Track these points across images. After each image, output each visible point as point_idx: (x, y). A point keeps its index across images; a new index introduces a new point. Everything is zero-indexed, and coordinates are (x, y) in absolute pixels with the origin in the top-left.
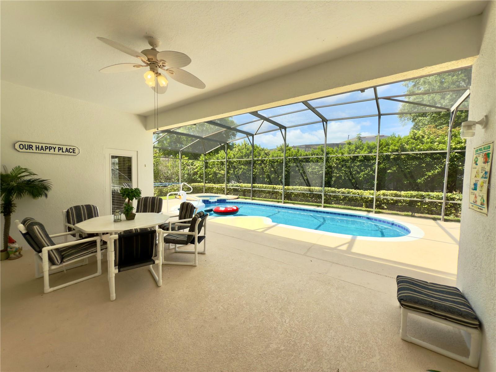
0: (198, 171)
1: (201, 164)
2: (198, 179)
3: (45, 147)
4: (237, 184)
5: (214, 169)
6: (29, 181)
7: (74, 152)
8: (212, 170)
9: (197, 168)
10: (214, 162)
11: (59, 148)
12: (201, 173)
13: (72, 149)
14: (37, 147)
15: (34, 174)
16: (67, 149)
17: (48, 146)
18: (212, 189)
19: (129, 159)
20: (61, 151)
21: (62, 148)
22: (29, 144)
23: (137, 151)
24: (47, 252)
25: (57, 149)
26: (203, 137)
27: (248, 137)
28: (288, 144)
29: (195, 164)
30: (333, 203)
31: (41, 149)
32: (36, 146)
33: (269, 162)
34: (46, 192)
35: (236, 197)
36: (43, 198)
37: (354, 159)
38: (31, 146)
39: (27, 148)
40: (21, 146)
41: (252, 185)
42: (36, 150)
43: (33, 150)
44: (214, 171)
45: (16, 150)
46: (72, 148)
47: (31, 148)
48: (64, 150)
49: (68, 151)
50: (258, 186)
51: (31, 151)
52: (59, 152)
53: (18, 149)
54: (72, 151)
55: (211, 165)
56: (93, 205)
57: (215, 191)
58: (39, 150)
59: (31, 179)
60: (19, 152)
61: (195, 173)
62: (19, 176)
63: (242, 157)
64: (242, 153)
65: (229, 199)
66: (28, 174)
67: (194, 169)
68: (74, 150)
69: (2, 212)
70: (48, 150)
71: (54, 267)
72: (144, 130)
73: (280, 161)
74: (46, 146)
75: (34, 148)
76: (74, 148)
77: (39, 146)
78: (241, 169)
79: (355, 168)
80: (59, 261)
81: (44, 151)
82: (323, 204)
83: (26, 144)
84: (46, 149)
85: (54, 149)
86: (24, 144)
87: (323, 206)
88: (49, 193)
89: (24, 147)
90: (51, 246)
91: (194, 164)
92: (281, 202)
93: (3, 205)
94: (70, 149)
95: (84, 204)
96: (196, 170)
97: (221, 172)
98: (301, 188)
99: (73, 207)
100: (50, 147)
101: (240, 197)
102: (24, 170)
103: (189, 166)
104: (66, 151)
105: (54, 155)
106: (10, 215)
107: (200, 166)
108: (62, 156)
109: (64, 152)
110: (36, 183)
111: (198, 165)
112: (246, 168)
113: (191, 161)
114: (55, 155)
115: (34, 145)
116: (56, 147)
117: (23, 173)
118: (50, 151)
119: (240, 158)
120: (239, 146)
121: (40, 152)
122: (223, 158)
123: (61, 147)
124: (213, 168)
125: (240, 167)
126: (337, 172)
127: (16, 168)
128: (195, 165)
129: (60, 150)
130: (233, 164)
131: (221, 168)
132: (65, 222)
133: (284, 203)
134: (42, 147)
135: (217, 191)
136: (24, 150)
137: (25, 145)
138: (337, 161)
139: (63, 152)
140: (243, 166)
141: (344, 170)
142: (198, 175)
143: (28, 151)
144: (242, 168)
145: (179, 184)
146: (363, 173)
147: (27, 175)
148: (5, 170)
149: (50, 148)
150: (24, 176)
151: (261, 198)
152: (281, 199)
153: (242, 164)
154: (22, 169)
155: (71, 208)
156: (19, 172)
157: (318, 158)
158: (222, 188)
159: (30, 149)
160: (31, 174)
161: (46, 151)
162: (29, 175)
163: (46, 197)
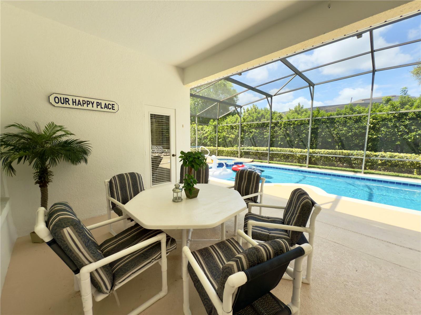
0: (207, 136)
1: (211, 129)
2: (208, 143)
3: (83, 101)
4: (248, 148)
5: (224, 134)
6: (66, 142)
7: (113, 108)
8: (222, 134)
9: (206, 132)
10: (223, 126)
11: (97, 103)
12: (211, 137)
13: (111, 105)
14: (74, 101)
15: (71, 134)
16: (106, 104)
17: (86, 100)
18: (222, 152)
19: (168, 118)
20: (99, 107)
21: (101, 103)
22: (65, 97)
23: (175, 109)
24: (89, 275)
25: (95, 105)
26: (221, 101)
27: (267, 98)
28: (303, 106)
29: (205, 129)
30: (367, 168)
31: (78, 104)
32: (73, 99)
33: (284, 125)
34: (85, 156)
35: (252, 160)
36: (83, 163)
37: (399, 117)
38: (67, 100)
39: (62, 102)
40: (57, 99)
41: (269, 148)
42: (73, 105)
43: (69, 104)
44: (224, 136)
45: (51, 103)
46: (111, 103)
47: (67, 102)
48: (103, 106)
49: (106, 107)
50: (272, 149)
51: (67, 106)
52: (97, 107)
53: (53, 103)
54: (111, 107)
55: (221, 130)
56: (137, 173)
57: (225, 154)
58: (76, 105)
59: (67, 140)
60: (54, 107)
61: (206, 138)
62: (54, 136)
63: (253, 121)
64: (253, 117)
65: (245, 162)
66: (63, 133)
67: (203, 134)
68: (113, 106)
69: (37, 183)
70: (85, 105)
71: (100, 298)
72: (182, 84)
73: (298, 123)
74: (84, 99)
75: (71, 102)
76: (113, 103)
77: (75, 100)
78: (251, 132)
79: (402, 128)
80: (109, 287)
81: (81, 106)
82: (363, 170)
83: (62, 96)
84: (83, 104)
85: (93, 104)
86: (59, 97)
87: (363, 172)
88: (90, 158)
89: (60, 100)
90: (95, 261)
91: (203, 129)
92: (305, 166)
93: (38, 174)
94: (109, 105)
95: (127, 172)
96: (206, 135)
97: (231, 136)
98: (325, 151)
99: (116, 175)
100: (87, 101)
101: (255, 160)
102: (59, 129)
103: (200, 131)
104: (105, 107)
105: (92, 112)
106: (47, 186)
107: (209, 131)
108: (101, 113)
109: (103, 108)
110: (74, 145)
111: (208, 130)
112: (258, 131)
113: (201, 127)
114: (94, 112)
115: (70, 98)
116: (94, 102)
117: (58, 132)
118: (87, 106)
119: (251, 122)
120: (249, 110)
121: (77, 107)
122: (233, 122)
123: (100, 101)
124: (222, 132)
125: (251, 131)
126: (373, 133)
127: (50, 125)
128: (205, 131)
129: (99, 105)
130: (244, 128)
131: (231, 132)
132: (108, 195)
133: (308, 168)
134: (79, 101)
135: (227, 154)
136: (60, 104)
137: (61, 98)
138: (374, 120)
139: (101, 108)
140: (254, 130)
141: (384, 131)
142: (208, 140)
143: (64, 105)
144: (253, 132)
145: (196, 147)
146: (414, 133)
147: (63, 135)
148: (37, 127)
149: (88, 103)
150: (60, 136)
151: (275, 161)
152: (306, 163)
153: (253, 127)
154: (56, 126)
155: (114, 177)
156: (54, 131)
157: (346, 118)
158: (233, 151)
159: (66, 104)
160: (67, 133)
161: (83, 106)
162: (65, 134)
163: (86, 163)
